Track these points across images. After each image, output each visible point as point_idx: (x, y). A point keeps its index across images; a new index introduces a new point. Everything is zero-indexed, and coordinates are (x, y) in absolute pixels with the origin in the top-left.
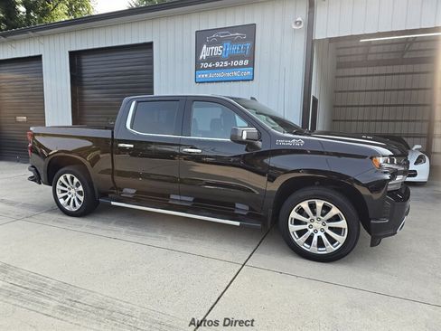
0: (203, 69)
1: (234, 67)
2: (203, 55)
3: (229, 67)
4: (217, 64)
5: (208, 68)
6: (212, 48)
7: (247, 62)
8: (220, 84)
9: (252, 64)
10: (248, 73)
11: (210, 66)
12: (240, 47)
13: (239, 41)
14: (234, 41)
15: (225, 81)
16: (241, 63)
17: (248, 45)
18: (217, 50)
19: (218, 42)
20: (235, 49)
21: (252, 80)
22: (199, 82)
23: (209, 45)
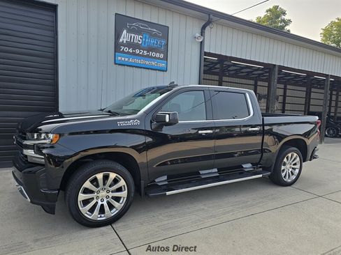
0: (123, 52)
1: (151, 57)
2: (124, 39)
3: (148, 56)
4: (137, 51)
5: (128, 53)
6: (133, 35)
7: (162, 55)
9: (166, 58)
10: (162, 65)
11: (131, 51)
12: (157, 42)
13: (155, 36)
14: (152, 35)
15: (144, 68)
17: (164, 42)
18: (138, 39)
19: (138, 32)
20: (152, 42)
21: (166, 71)
22: (119, 64)
23: (129, 31)
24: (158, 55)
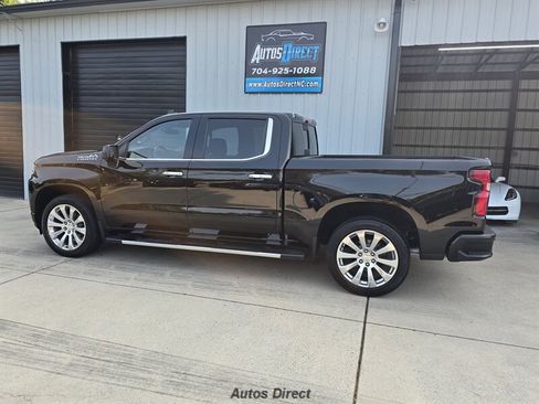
0: (256, 75)
1: (297, 75)
2: (256, 59)
3: (291, 75)
4: (275, 71)
5: (263, 75)
6: (269, 50)
7: (313, 70)
8: (278, 95)
9: (320, 73)
10: (314, 84)
11: (265, 72)
12: (306, 51)
13: (304, 42)
14: (297, 42)
15: (284, 93)
17: (316, 48)
19: (277, 43)
20: (299, 52)
21: (321, 93)
22: (250, 93)
23: (264, 45)
24: (306, 70)
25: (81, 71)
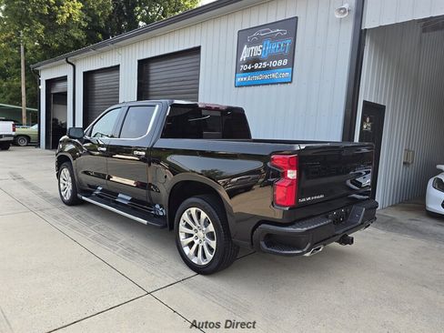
0: (243, 71)
1: (272, 68)
2: (244, 57)
3: (268, 68)
4: (256, 66)
5: (248, 71)
6: (252, 48)
7: (286, 61)
9: (291, 64)
10: (286, 74)
11: (250, 68)
12: (280, 45)
13: (279, 38)
14: (274, 39)
15: (263, 85)
16: (280, 62)
17: (288, 42)
19: (258, 41)
20: (274, 47)
21: (291, 82)
22: (239, 86)
23: (249, 45)
25: (151, 78)
